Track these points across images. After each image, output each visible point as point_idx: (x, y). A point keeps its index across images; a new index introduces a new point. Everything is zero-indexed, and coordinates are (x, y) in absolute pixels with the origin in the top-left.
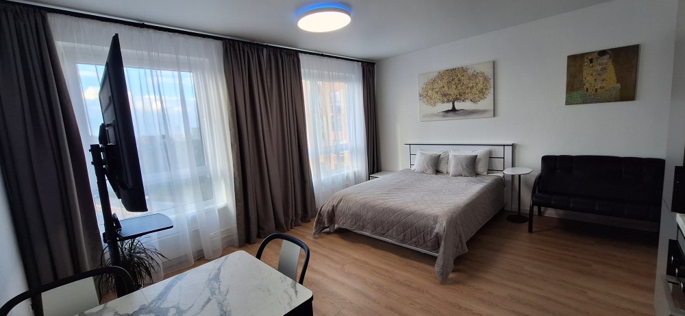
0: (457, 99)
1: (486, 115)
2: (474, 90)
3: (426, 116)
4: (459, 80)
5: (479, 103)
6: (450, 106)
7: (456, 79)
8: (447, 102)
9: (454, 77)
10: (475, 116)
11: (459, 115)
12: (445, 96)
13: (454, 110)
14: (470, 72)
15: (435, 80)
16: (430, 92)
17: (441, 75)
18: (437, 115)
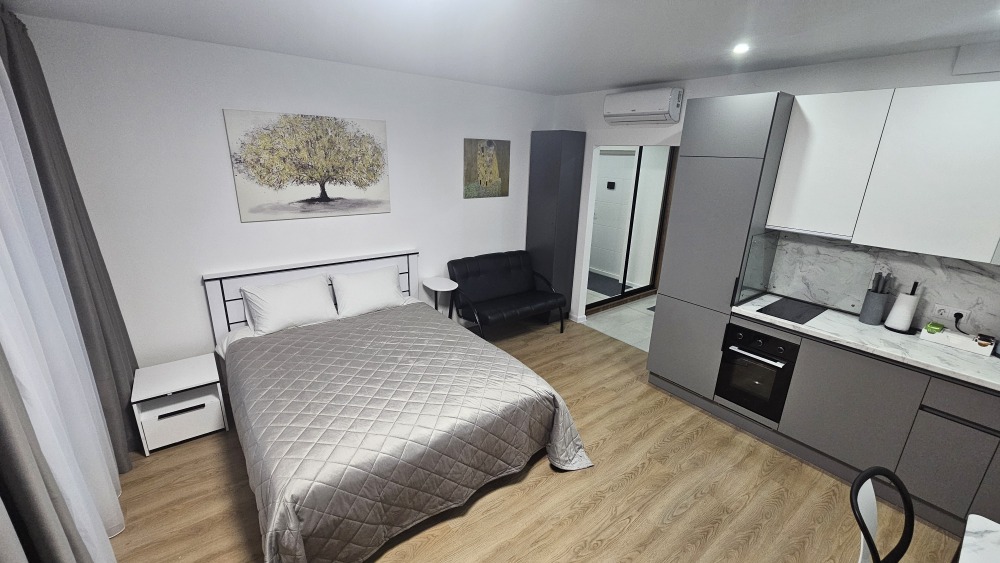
0: (330, 179)
1: (379, 208)
2: (360, 165)
4: (331, 142)
5: (368, 188)
6: (314, 191)
7: (325, 140)
8: (309, 183)
9: (320, 132)
10: (363, 210)
11: (333, 208)
12: (303, 171)
13: (324, 198)
14: (350, 130)
15: (274, 131)
16: (265, 156)
17: (293, 124)
18: (288, 208)
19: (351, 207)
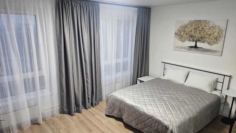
0: (199, 40)
1: (216, 54)
2: (211, 37)
3: (177, 47)
4: (203, 28)
5: (213, 45)
6: (193, 44)
7: (201, 28)
8: (192, 41)
9: (200, 26)
10: (209, 53)
11: (198, 50)
12: (191, 38)
13: (196, 47)
14: (211, 24)
15: (186, 26)
16: (182, 33)
17: (191, 23)
18: (184, 48)
19: (204, 51)
